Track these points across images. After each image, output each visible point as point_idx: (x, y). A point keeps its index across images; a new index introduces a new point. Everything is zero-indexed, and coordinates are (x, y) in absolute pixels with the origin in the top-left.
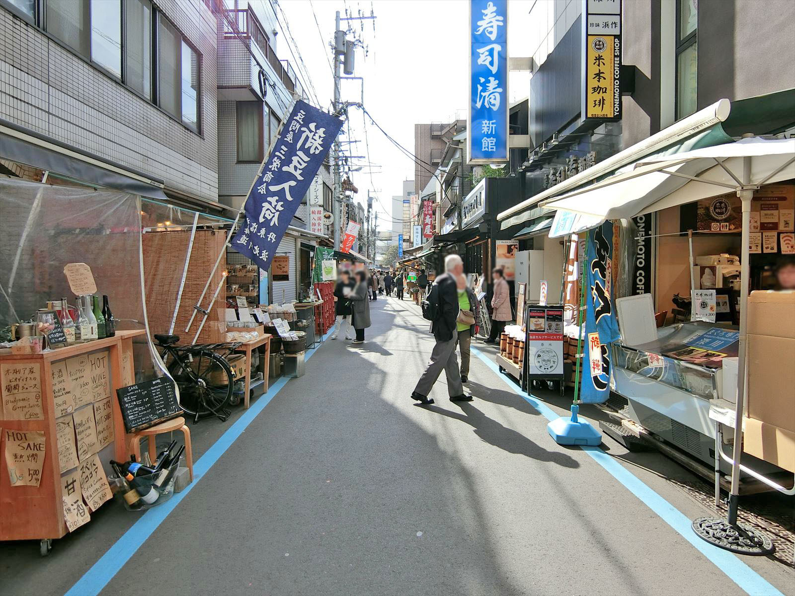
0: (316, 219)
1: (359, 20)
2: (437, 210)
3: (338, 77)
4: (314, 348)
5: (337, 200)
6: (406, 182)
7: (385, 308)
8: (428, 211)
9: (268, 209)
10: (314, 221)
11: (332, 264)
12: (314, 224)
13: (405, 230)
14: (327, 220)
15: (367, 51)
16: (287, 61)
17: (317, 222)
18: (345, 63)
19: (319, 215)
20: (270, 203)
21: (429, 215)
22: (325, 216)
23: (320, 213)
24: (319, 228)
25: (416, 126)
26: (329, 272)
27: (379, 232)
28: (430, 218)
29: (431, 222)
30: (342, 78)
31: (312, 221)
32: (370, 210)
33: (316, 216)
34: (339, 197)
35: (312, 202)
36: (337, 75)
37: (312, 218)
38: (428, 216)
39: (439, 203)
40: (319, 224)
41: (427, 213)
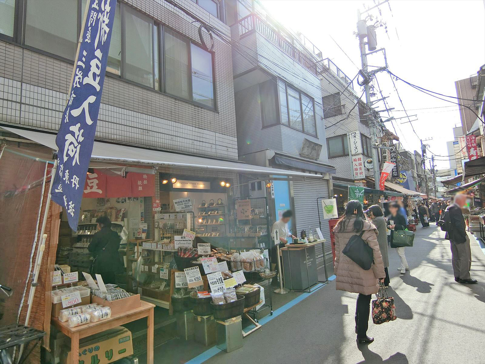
0: (358, 165)
1: (377, 8)
2: (482, 142)
3: (364, 55)
4: (310, 292)
5: (373, 148)
6: (455, 129)
7: (430, 236)
8: (471, 144)
9: (71, 143)
10: (356, 167)
11: (331, 202)
12: (356, 169)
13: (458, 165)
14: (370, 165)
15: (386, 28)
16: (328, 58)
17: (358, 167)
18: (368, 43)
19: (360, 162)
20: (73, 134)
21: (473, 147)
22: (367, 162)
23: (360, 160)
24: (361, 171)
25: (456, 83)
26: (330, 211)
27: (437, 170)
28: (474, 150)
29: (477, 153)
30: (367, 54)
31: (355, 167)
32: (425, 154)
33: (357, 163)
34: (375, 145)
35: (353, 152)
36: (363, 53)
37: (354, 165)
38: (472, 149)
39: (483, 135)
40: (360, 169)
41: (470, 146)
